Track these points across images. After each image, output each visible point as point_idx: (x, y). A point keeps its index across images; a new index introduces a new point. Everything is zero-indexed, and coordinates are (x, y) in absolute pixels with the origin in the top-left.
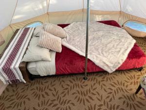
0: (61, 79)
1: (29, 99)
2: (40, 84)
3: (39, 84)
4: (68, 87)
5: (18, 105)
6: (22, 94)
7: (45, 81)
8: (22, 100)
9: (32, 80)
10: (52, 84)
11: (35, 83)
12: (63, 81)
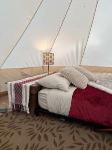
0: (75, 128)
1: (20, 133)
2: (44, 123)
3: (42, 122)
4: (83, 142)
5: (3, 134)
6: (17, 125)
7: (51, 122)
8: (12, 131)
9: (37, 116)
10: (59, 129)
11: (38, 119)
12: (77, 132)
